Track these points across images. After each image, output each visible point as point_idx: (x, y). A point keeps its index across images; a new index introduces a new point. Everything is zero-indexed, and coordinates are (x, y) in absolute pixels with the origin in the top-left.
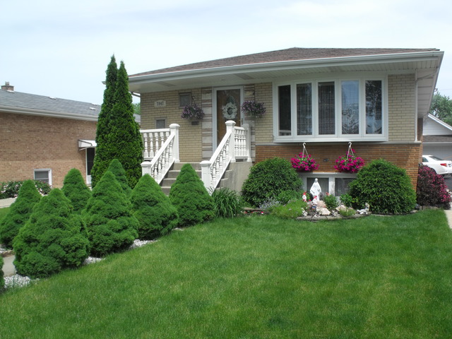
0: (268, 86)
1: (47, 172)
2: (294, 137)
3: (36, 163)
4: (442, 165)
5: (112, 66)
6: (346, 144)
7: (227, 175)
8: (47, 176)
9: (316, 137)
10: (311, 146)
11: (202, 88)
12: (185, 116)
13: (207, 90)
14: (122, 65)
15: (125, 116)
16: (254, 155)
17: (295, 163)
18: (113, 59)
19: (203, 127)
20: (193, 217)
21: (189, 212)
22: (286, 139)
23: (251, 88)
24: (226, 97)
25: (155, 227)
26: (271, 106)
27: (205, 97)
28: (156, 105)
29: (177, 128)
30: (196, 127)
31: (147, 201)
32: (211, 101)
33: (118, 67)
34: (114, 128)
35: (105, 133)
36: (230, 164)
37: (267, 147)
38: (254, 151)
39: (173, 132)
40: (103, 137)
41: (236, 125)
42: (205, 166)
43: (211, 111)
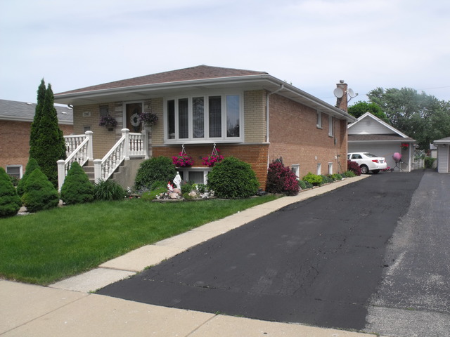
0: (160, 100)
1: (19, 168)
2: (177, 140)
3: (8, 160)
4: (373, 161)
5: (42, 88)
6: (212, 145)
7: (120, 170)
8: (19, 171)
9: (191, 140)
10: (188, 147)
11: (115, 102)
12: (102, 124)
13: (119, 104)
14: (50, 86)
15: (49, 126)
16: (151, 154)
17: (175, 160)
18: (43, 82)
19: (117, 133)
20: (75, 199)
21: (72, 195)
22: (172, 142)
23: (148, 102)
24: (133, 109)
25: (38, 204)
26: (162, 116)
27: (118, 109)
28: (84, 115)
29: (90, 134)
30: (111, 132)
31: (33, 186)
32: (122, 112)
33: (47, 88)
34: (42, 134)
35: (36, 139)
36: (124, 161)
37: (160, 148)
38: (151, 151)
39: (87, 137)
40: (34, 141)
41: (130, 132)
42: (96, 163)
43: (122, 120)
